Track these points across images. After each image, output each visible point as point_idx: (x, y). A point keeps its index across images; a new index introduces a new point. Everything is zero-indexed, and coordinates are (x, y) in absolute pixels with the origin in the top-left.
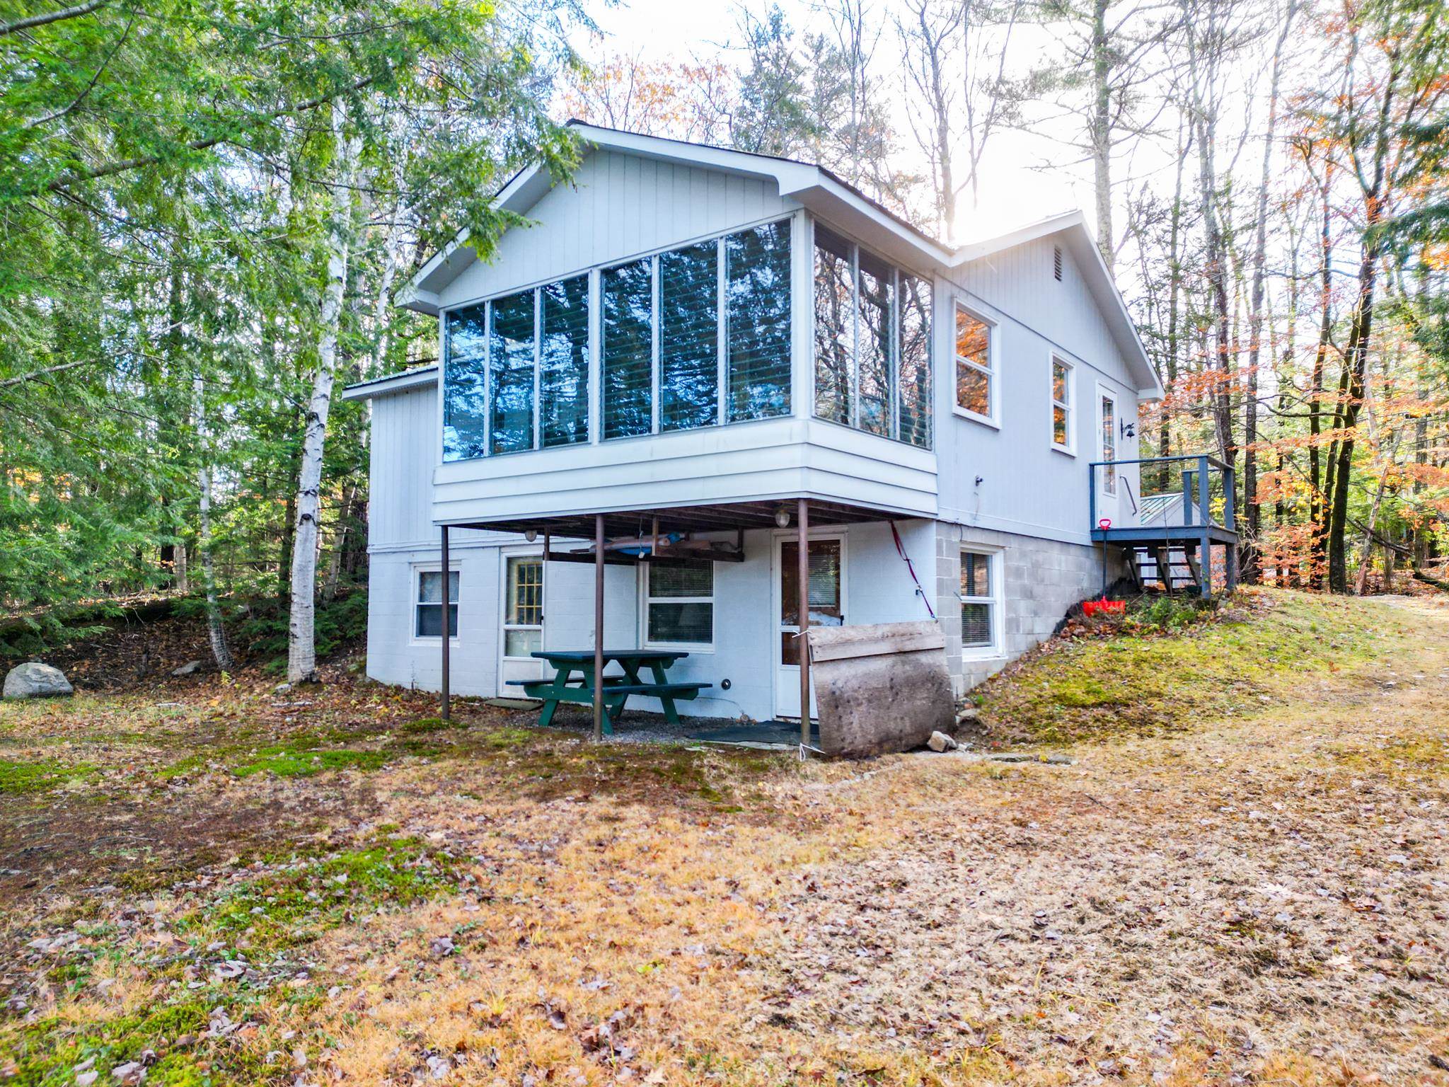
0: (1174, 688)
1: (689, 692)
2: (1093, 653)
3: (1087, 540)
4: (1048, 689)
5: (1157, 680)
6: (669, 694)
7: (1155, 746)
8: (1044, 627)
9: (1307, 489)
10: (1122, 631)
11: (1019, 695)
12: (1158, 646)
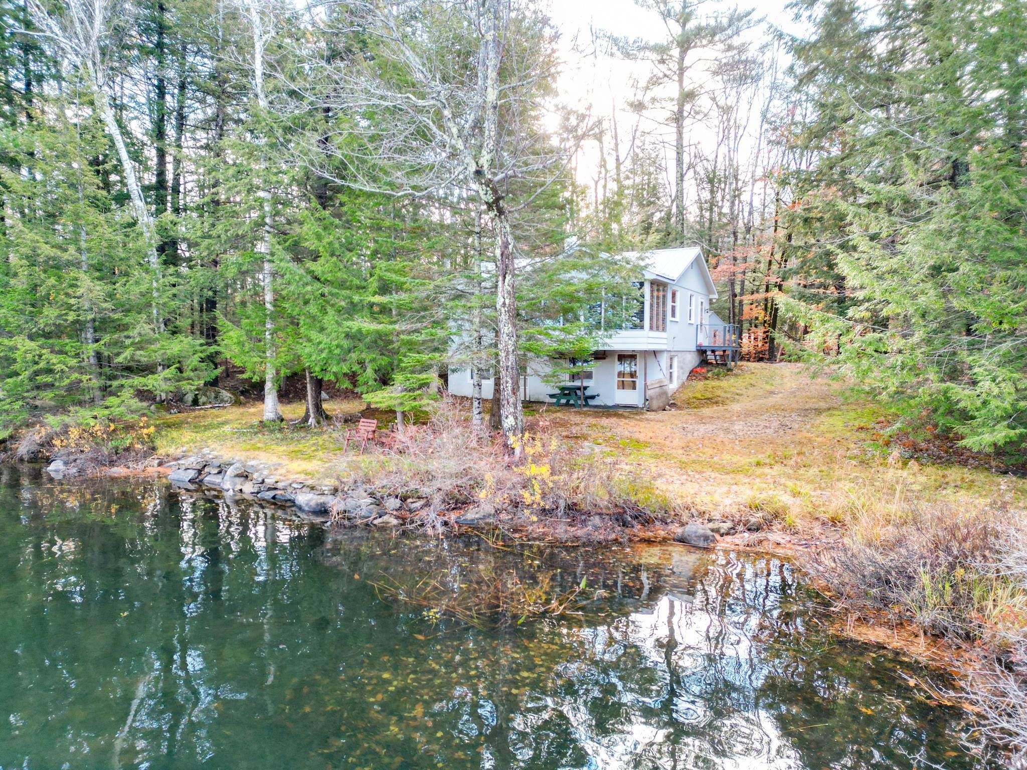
0: (723, 395)
1: (593, 397)
2: (700, 385)
3: (694, 349)
4: (691, 395)
5: (719, 392)
6: (587, 398)
7: (721, 408)
8: (685, 377)
9: (763, 313)
10: (706, 379)
11: (684, 397)
12: (715, 383)
